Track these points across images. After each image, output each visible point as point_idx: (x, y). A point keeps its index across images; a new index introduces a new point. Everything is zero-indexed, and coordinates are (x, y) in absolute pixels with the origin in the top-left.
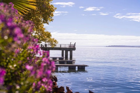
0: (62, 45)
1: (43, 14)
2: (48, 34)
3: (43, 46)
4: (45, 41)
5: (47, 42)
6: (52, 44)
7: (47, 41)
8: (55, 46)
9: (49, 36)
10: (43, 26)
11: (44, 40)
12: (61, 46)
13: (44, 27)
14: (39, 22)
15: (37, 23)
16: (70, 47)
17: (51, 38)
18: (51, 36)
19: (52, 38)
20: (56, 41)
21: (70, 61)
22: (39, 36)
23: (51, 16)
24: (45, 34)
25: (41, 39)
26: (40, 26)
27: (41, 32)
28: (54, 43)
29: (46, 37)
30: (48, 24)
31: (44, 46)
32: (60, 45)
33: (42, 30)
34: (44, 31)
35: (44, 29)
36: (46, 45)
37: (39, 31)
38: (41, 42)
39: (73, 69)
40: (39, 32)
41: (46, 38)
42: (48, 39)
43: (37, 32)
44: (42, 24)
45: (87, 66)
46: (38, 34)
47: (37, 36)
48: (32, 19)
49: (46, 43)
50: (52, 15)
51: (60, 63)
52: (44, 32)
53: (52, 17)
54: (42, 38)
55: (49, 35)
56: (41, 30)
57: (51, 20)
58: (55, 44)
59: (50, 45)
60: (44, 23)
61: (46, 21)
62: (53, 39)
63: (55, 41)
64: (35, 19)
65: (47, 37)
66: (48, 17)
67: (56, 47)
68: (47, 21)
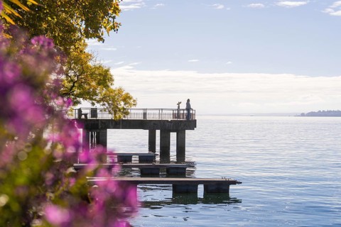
0: (148, 112)
1: (84, 7)
2: (100, 75)
3: (83, 117)
4: (91, 99)
5: (98, 102)
6: (115, 110)
7: (98, 98)
8: (127, 113)
9: (105, 80)
10: (85, 45)
11: (88, 95)
12: (145, 114)
13: (86, 50)
14: (70, 32)
15: (63, 38)
16: (179, 117)
17: (113, 87)
18: (111, 80)
19: (115, 86)
20: (130, 98)
21: (177, 168)
22: (72, 80)
23: (110, 12)
24: (92, 74)
25: (77, 91)
26: (72, 47)
27: (78, 67)
28: (122, 103)
29: (94, 83)
30: (101, 39)
31: (89, 117)
32: (142, 112)
33: (80, 61)
34: (86, 63)
35: (88, 55)
36: (94, 112)
37: (69, 63)
38: (79, 102)
39: (187, 192)
40: (70, 69)
41: (95, 89)
42: (101, 91)
43: (65, 68)
44: (80, 39)
45: (234, 183)
46: (67, 75)
47: (62, 81)
48: (48, 22)
49: (93, 104)
50: (116, 10)
51: (144, 172)
52: (87, 67)
53: (114, 18)
54: (80, 87)
55: (104, 78)
56: (78, 61)
57: (113, 28)
58: (124, 109)
59: (110, 113)
60: (87, 37)
61: (93, 29)
62: (120, 91)
63: (127, 99)
64: (57, 24)
65: (99, 84)
66: (103, 18)
67: (128, 117)
68: (96, 29)
